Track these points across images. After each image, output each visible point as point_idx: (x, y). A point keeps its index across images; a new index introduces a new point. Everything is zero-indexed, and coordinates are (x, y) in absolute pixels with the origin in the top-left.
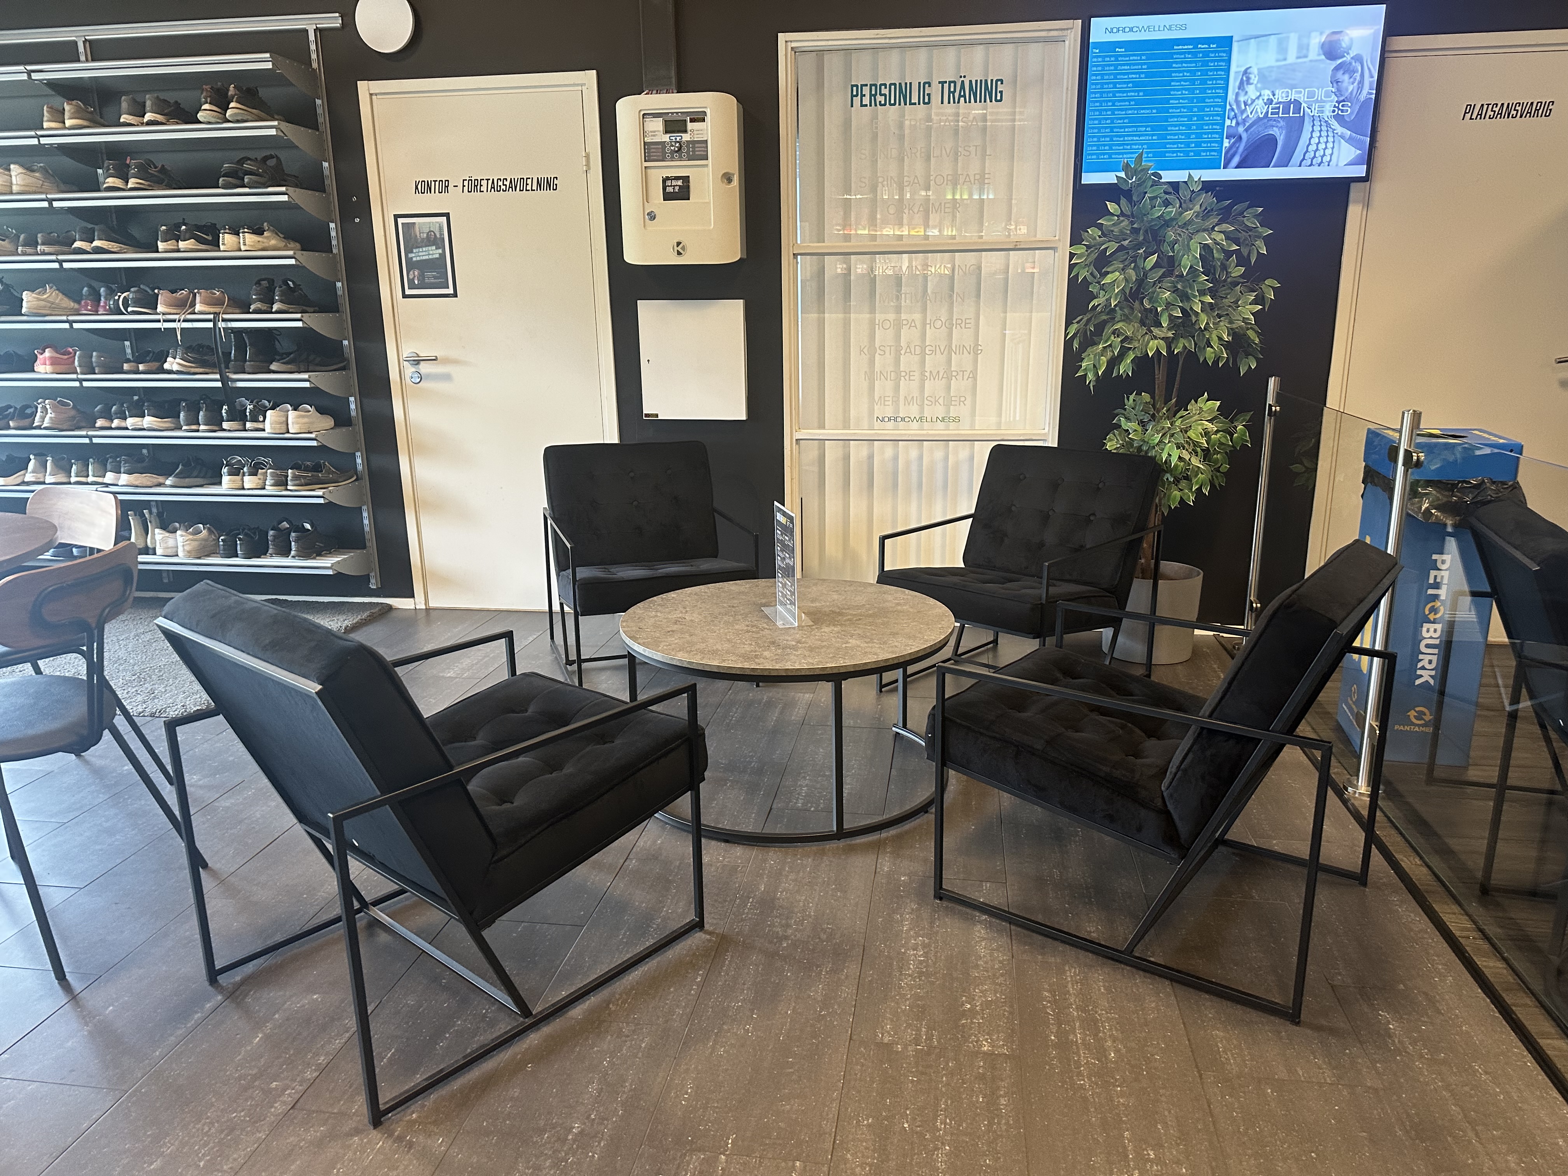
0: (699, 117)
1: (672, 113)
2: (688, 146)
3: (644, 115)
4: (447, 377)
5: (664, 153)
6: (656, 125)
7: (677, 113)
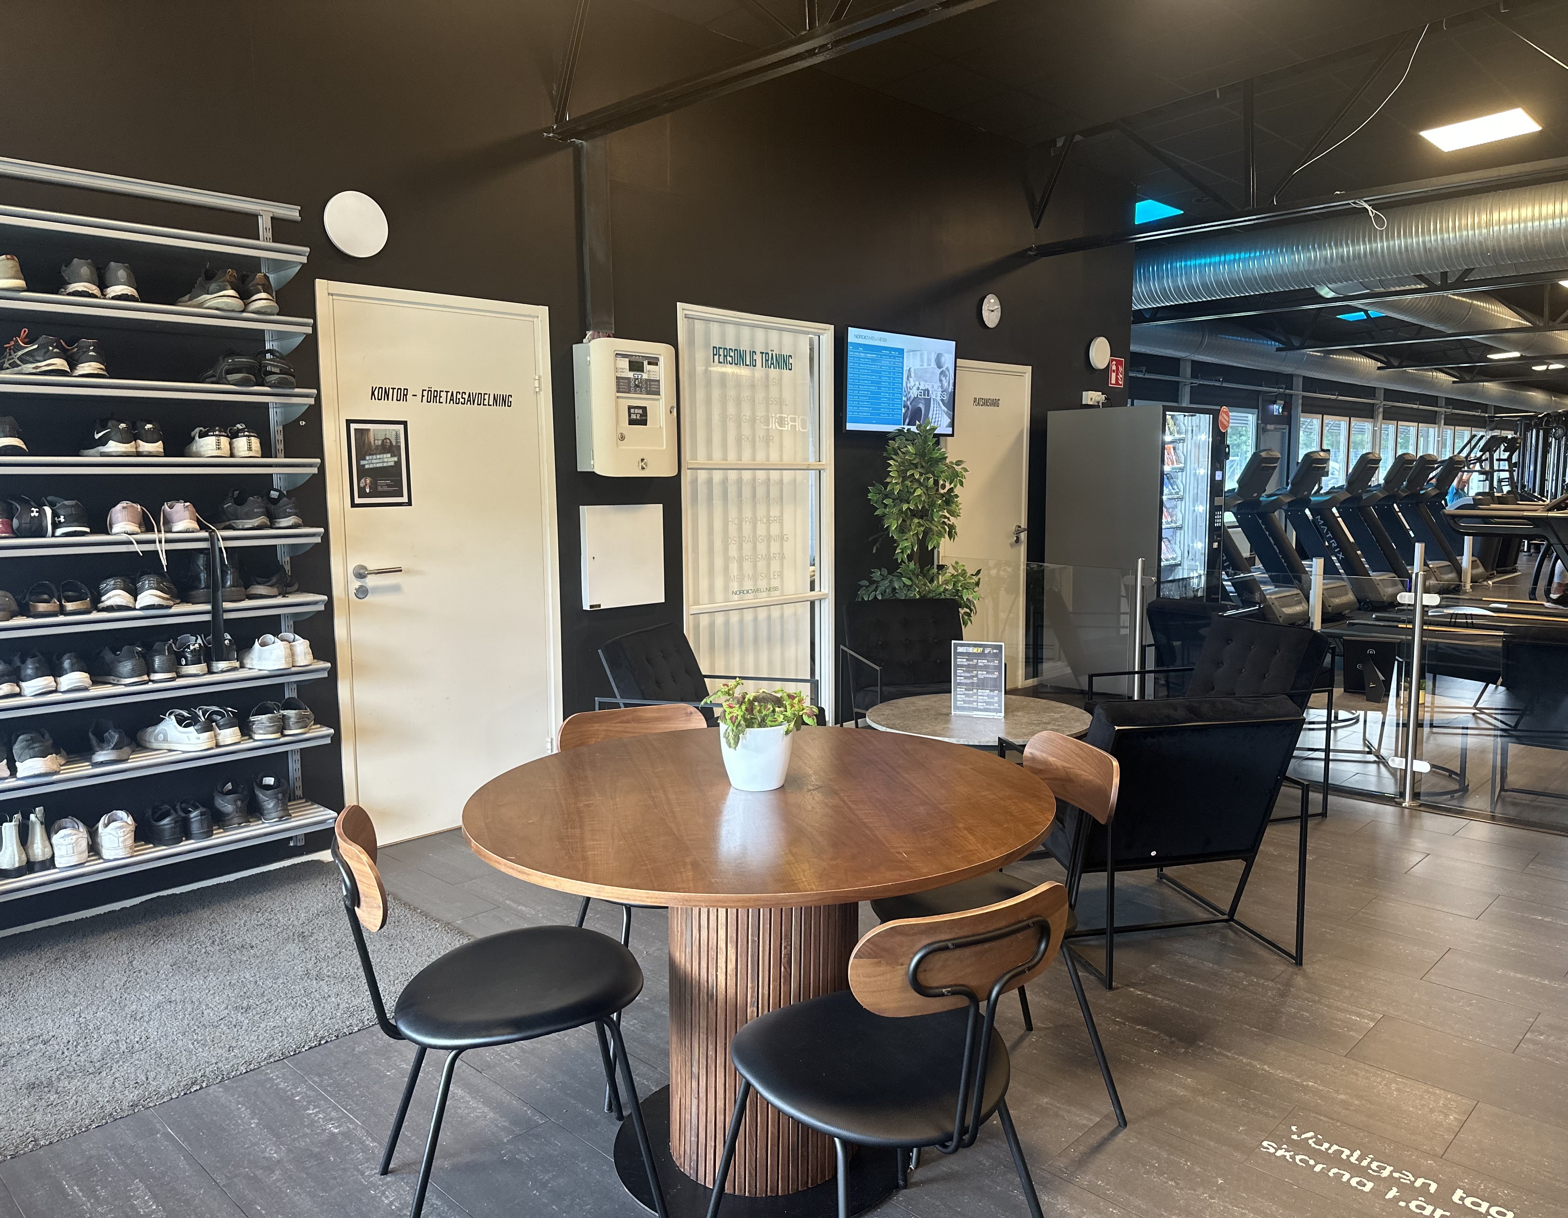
0: (654, 362)
1: (636, 356)
2: (646, 383)
3: (616, 354)
4: (396, 589)
5: (630, 387)
6: (624, 363)
7: (639, 356)
